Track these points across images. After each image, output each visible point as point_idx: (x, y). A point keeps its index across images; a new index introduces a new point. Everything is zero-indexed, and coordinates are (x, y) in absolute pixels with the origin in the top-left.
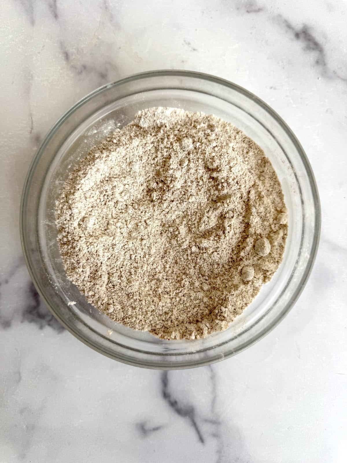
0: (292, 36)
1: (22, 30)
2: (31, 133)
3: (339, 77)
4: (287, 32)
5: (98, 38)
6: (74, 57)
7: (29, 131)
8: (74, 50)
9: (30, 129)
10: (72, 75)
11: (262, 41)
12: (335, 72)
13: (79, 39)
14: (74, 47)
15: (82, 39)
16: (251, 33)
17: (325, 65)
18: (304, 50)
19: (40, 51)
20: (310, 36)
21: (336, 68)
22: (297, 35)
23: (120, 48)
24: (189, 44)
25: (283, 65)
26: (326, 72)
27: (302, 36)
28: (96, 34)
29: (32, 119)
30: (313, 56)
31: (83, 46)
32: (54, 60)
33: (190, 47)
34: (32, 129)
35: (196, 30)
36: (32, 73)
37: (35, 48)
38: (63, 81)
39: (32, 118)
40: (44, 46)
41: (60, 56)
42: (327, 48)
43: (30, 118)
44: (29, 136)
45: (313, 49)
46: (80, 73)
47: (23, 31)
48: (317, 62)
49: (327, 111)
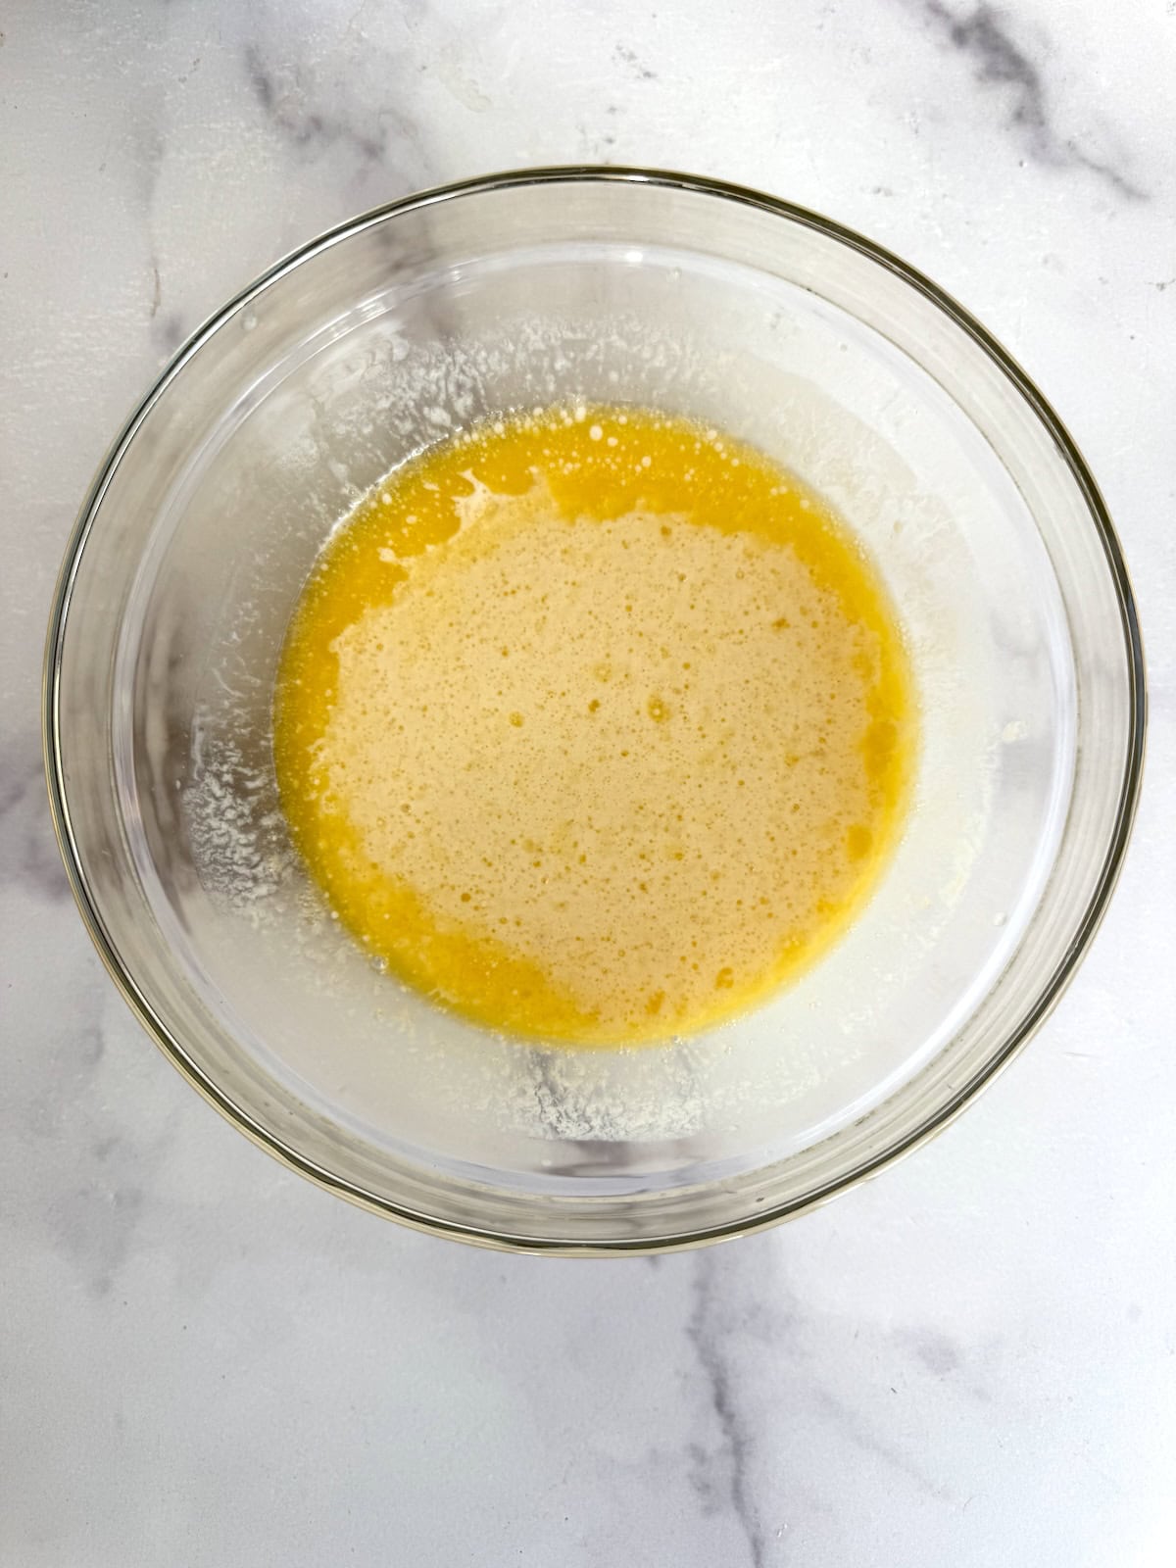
0: (944, 38)
1: (135, 13)
2: (153, 314)
3: (1084, 160)
4: (928, 24)
5: (360, 39)
6: (286, 93)
7: (149, 311)
8: (287, 73)
9: (152, 305)
10: (280, 146)
11: (853, 50)
12: (1071, 145)
13: (303, 39)
14: (287, 65)
15: (311, 42)
16: (821, 27)
17: (1042, 123)
18: (980, 78)
19: (187, 76)
20: (997, 36)
21: (1076, 134)
22: (960, 36)
23: (424, 68)
24: (632, 57)
25: (915, 122)
26: (1044, 146)
27: (974, 36)
28: (354, 26)
29: (157, 276)
30: (1005, 96)
31: (313, 61)
32: (226, 101)
33: (634, 66)
34: (157, 303)
35: (654, 16)
36: (161, 138)
37: (170, 67)
38: (252, 163)
39: (156, 271)
40: (198, 60)
41: (246, 89)
42: (1049, 72)
43: (153, 273)
44: (147, 324)
45: (1008, 77)
46: (304, 140)
47: (139, 16)
48: (1019, 116)
49: (1046, 261)
